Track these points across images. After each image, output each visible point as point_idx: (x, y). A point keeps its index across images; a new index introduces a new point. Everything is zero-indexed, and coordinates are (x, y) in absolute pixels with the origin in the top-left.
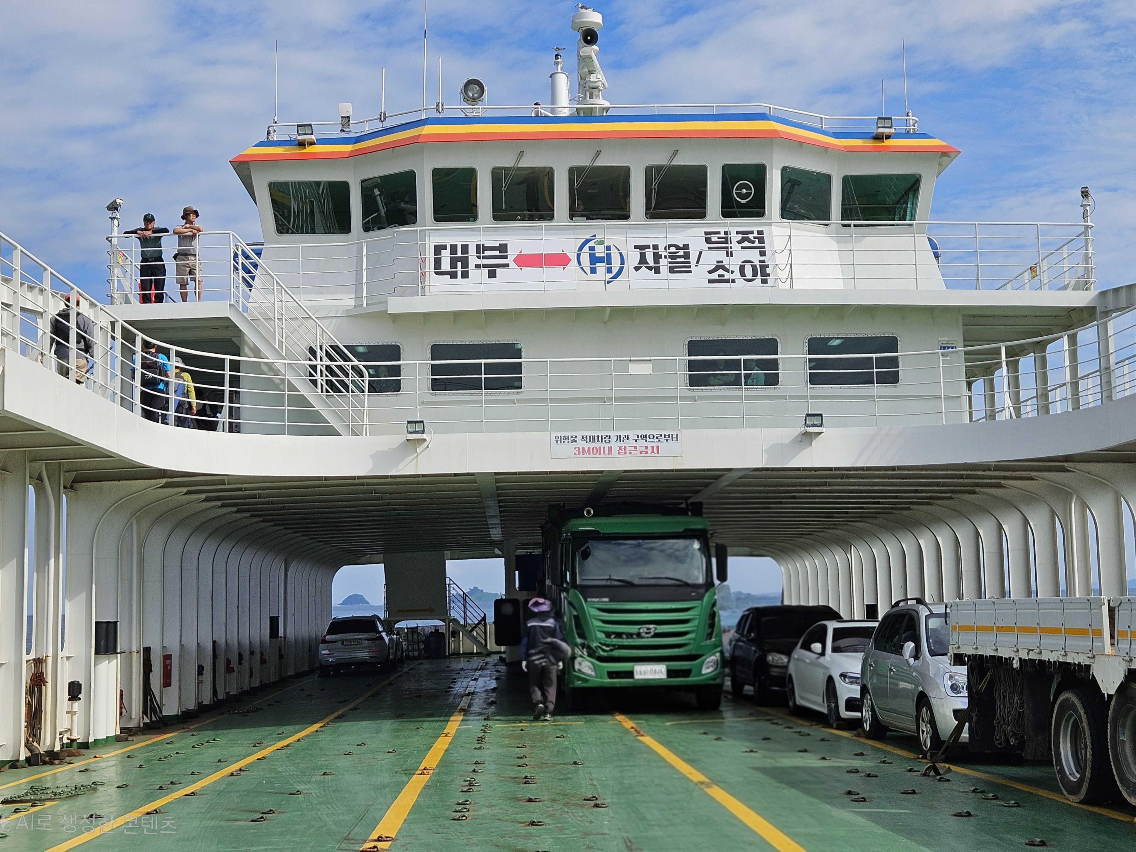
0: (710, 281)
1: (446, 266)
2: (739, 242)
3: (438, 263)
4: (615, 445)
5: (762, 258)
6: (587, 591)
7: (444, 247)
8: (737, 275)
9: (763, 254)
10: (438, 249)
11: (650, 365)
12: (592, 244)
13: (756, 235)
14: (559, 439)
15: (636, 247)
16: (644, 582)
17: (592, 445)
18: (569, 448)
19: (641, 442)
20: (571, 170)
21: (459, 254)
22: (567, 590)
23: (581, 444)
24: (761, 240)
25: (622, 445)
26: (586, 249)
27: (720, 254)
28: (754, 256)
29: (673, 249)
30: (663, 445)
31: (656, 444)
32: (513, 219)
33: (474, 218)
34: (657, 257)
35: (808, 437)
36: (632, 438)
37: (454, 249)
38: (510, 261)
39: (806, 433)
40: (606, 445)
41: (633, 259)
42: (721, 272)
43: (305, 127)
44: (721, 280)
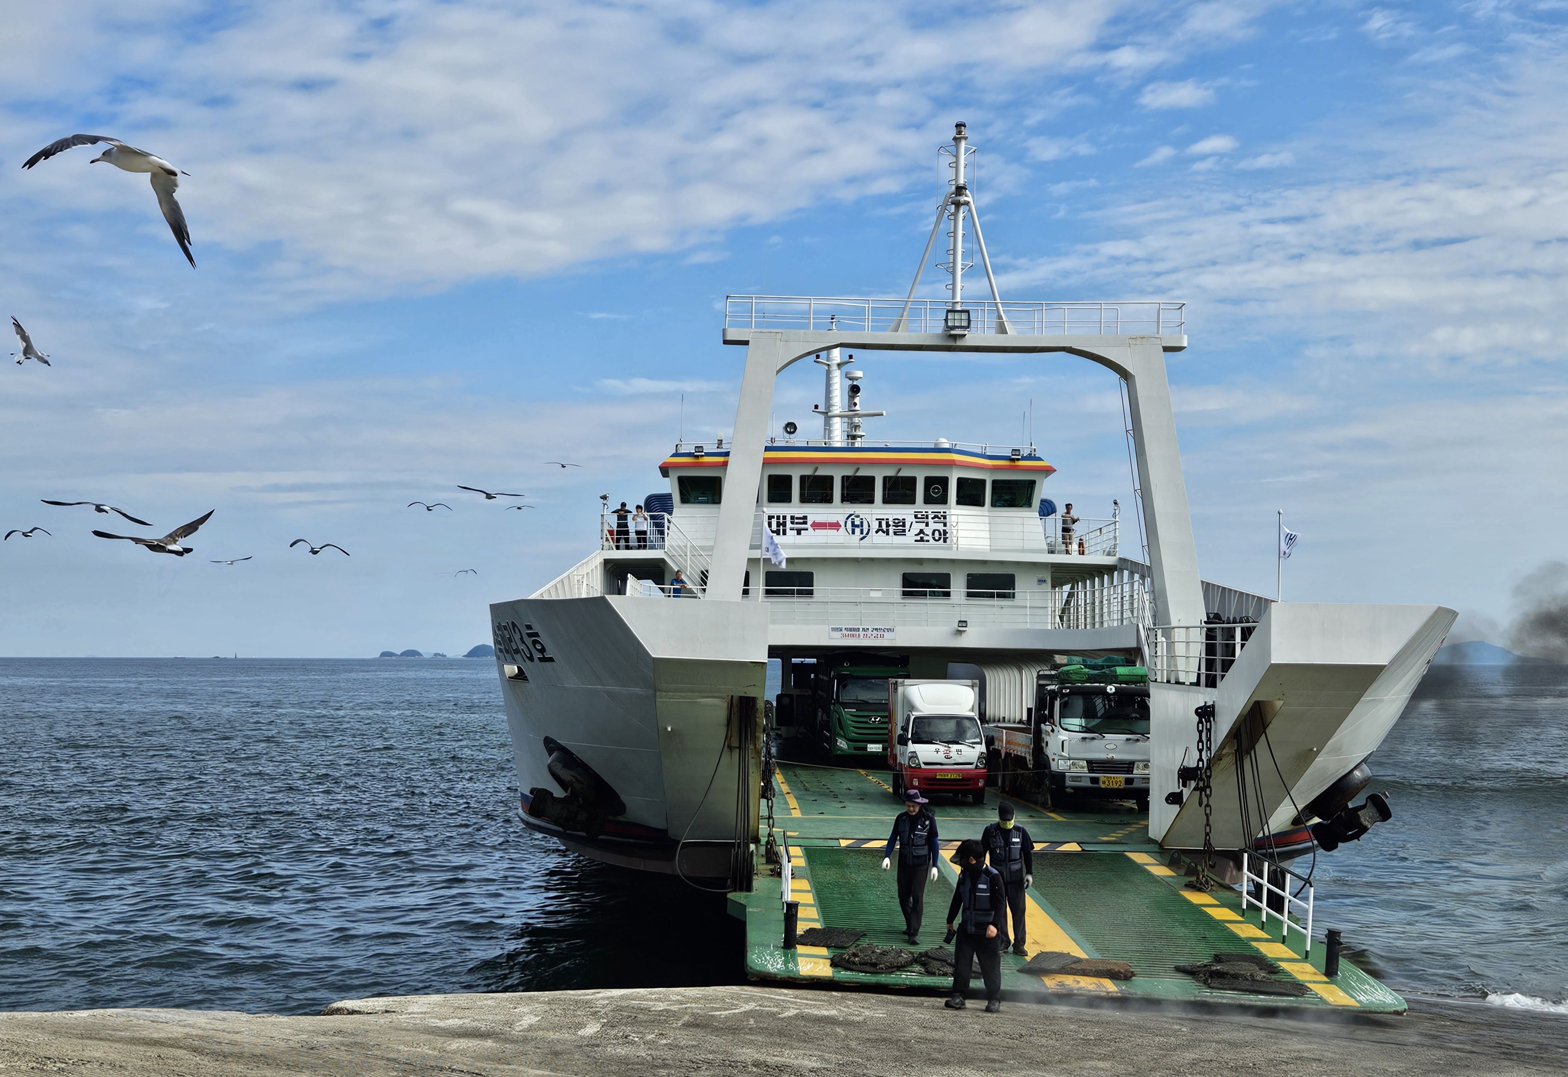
0: (916, 541)
1: (774, 527)
2: (932, 518)
3: (770, 525)
4: (862, 633)
5: (945, 528)
6: (846, 705)
7: (773, 517)
8: (930, 538)
9: (945, 525)
10: (770, 518)
11: (880, 592)
12: (853, 517)
13: (942, 514)
14: (833, 629)
15: (877, 519)
16: (874, 702)
17: (850, 633)
18: (838, 634)
19: (875, 632)
20: (843, 477)
21: (781, 521)
22: (834, 704)
23: (844, 632)
24: (945, 517)
25: (865, 633)
26: (850, 519)
27: (923, 526)
28: (940, 527)
29: (897, 521)
30: (886, 634)
31: (882, 633)
32: (811, 502)
33: (790, 501)
34: (888, 525)
35: (959, 633)
36: (870, 630)
37: (778, 517)
38: (808, 526)
39: (958, 631)
40: (857, 633)
41: (875, 526)
42: (922, 535)
43: (699, 448)
44: (922, 540)
